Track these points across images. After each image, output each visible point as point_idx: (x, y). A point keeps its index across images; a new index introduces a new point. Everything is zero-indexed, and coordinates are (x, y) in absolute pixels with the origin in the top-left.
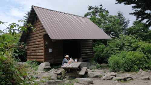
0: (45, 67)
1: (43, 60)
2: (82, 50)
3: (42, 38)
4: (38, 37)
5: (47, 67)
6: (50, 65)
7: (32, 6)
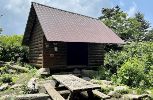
0: (43, 74)
1: (42, 65)
2: (89, 56)
3: (41, 40)
4: (39, 39)
5: (46, 73)
6: (49, 71)
7: (32, 3)
